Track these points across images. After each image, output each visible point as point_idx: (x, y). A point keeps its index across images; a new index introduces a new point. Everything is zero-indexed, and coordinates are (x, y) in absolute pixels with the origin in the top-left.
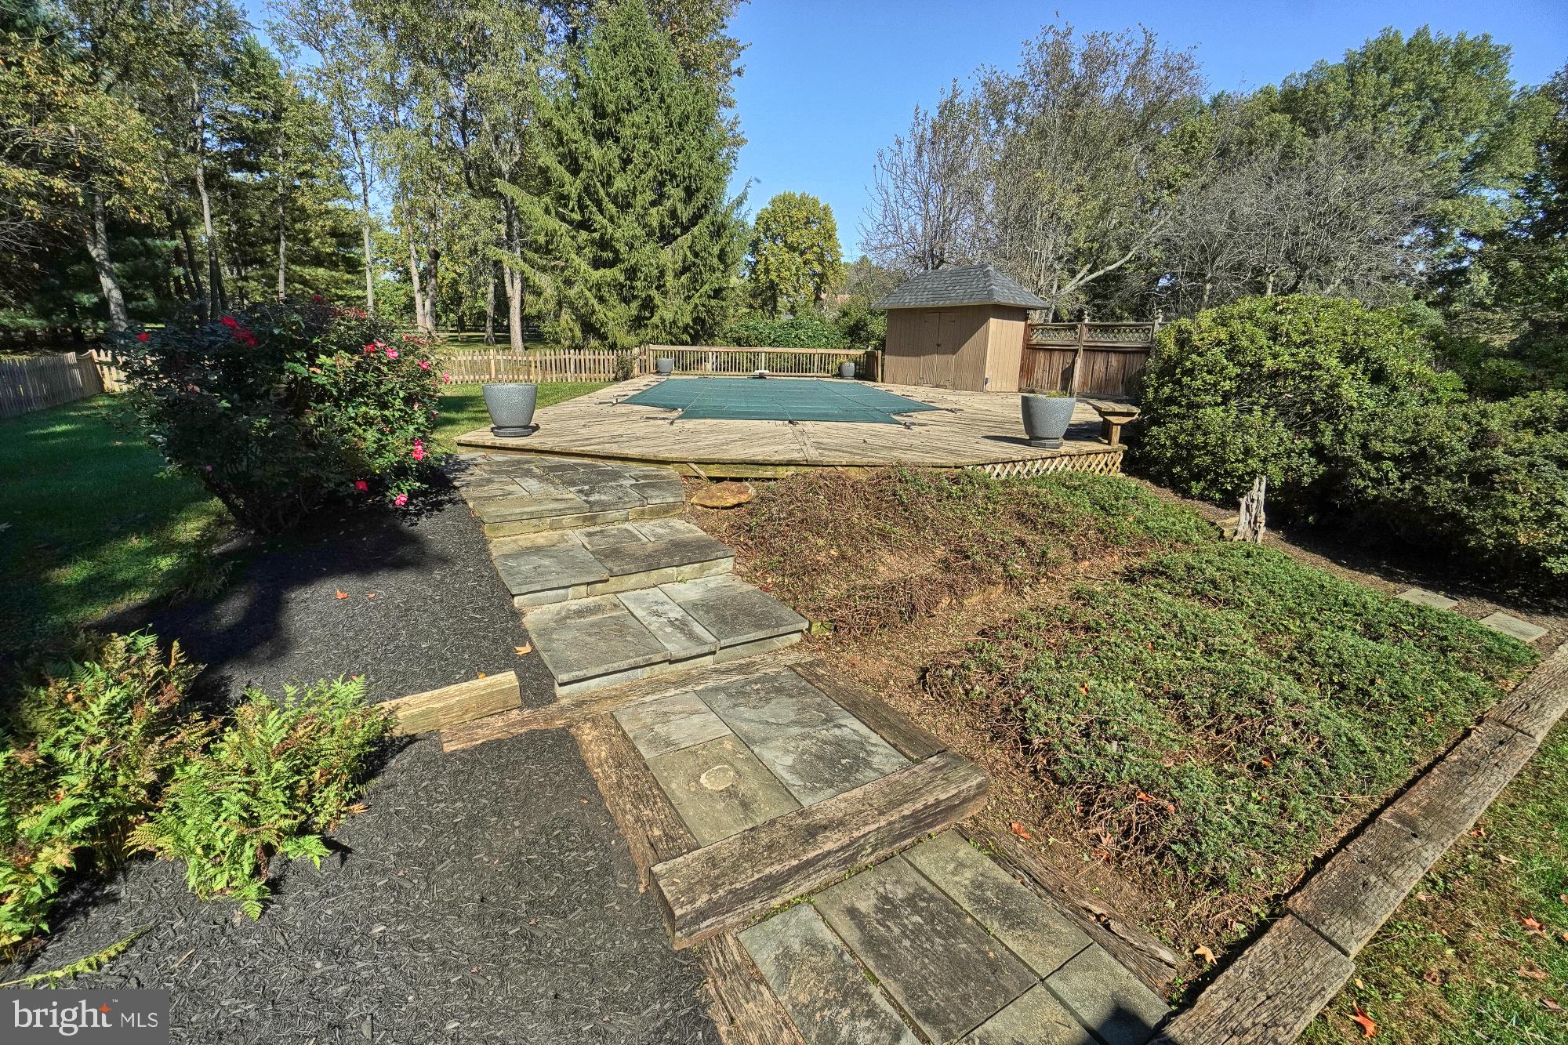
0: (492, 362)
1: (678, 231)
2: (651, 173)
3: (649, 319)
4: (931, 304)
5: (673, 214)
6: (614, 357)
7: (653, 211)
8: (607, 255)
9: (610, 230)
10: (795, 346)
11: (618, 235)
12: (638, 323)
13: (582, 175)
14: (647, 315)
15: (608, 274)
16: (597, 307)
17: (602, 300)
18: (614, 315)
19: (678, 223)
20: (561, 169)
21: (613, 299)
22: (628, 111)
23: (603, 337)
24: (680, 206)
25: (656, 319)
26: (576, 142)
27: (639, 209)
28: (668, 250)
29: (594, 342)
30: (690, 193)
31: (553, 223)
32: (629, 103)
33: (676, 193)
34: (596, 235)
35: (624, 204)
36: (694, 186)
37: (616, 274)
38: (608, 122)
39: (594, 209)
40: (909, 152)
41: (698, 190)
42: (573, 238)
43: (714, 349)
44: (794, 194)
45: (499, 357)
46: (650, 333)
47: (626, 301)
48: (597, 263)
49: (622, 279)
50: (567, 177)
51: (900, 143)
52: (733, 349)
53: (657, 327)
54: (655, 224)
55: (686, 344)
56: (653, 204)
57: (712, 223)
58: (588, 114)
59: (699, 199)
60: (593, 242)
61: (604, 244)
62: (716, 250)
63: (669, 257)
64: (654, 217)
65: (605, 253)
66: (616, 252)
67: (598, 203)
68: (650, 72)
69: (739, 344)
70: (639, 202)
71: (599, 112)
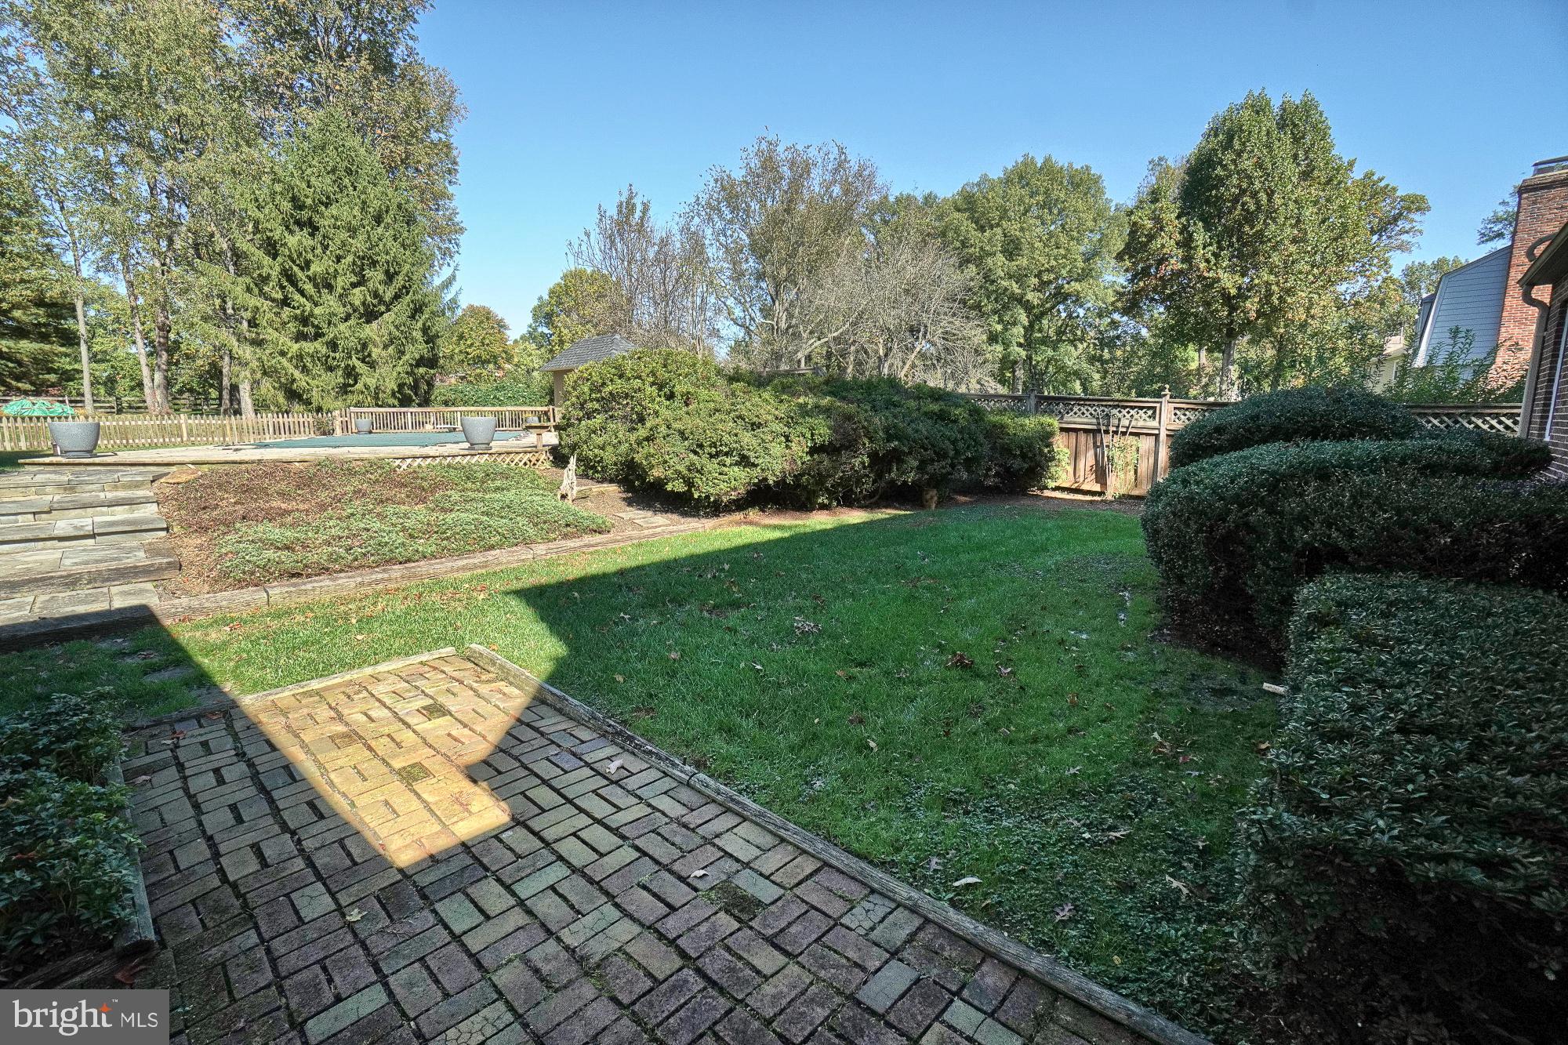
0: (184, 426)
1: (383, 308)
3: (353, 386)
5: (376, 295)
6: (311, 420)
7: (357, 291)
8: (308, 330)
9: (308, 308)
10: (494, 405)
11: (317, 312)
12: (344, 390)
13: (279, 259)
14: (351, 382)
15: (309, 347)
16: (297, 374)
17: (305, 370)
18: (320, 384)
19: (381, 301)
20: (260, 253)
21: (318, 369)
22: (327, 205)
23: (307, 403)
24: (381, 289)
25: (359, 386)
26: (271, 231)
27: (339, 290)
28: (374, 325)
29: (297, 407)
30: (390, 277)
31: (254, 301)
32: (328, 198)
33: (375, 276)
34: (298, 312)
35: (326, 284)
36: (392, 270)
37: (319, 346)
38: (305, 215)
40: (597, 242)
41: (397, 273)
42: (277, 314)
43: (411, 410)
45: (190, 421)
46: (354, 398)
47: (331, 369)
48: (300, 337)
49: (324, 350)
50: (267, 260)
53: (362, 392)
54: (357, 303)
55: (394, 406)
56: (354, 285)
57: (413, 302)
58: (287, 206)
59: (399, 281)
60: (296, 318)
61: (304, 320)
62: (421, 324)
63: (371, 330)
64: (358, 296)
65: (306, 328)
66: (316, 327)
68: (349, 172)
69: (447, 405)
70: (340, 283)
71: (298, 204)
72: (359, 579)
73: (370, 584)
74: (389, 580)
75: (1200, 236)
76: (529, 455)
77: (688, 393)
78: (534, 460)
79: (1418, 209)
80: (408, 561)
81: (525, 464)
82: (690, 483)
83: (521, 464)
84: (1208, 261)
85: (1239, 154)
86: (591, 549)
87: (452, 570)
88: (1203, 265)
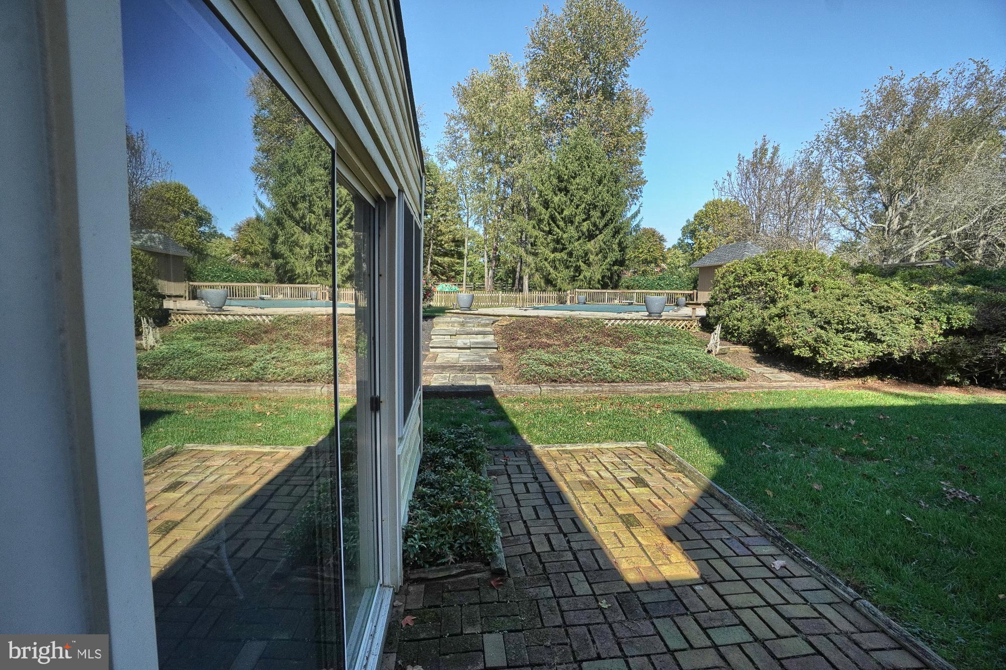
1: (598, 232)
2: (583, 206)
3: (578, 277)
5: (595, 225)
6: (556, 295)
7: (585, 223)
8: (559, 246)
9: (560, 235)
10: (657, 289)
11: (565, 236)
12: (573, 279)
13: (549, 210)
14: (577, 274)
15: (558, 255)
16: (552, 271)
17: (555, 268)
18: (561, 275)
19: (597, 228)
20: (541, 207)
21: (561, 268)
22: (574, 178)
23: (555, 286)
24: (598, 221)
25: (581, 277)
26: (547, 195)
27: (577, 224)
28: (592, 242)
29: (550, 288)
30: (603, 214)
31: (536, 233)
32: (575, 174)
33: (595, 214)
34: (555, 237)
35: (570, 221)
36: (605, 210)
37: (564, 255)
38: (563, 184)
39: (553, 225)
41: (607, 212)
42: (545, 239)
43: (608, 291)
45: (503, 294)
46: (579, 283)
47: (568, 267)
48: (554, 250)
49: (565, 257)
50: (544, 211)
51: (729, 175)
53: (582, 281)
54: (585, 230)
55: (599, 289)
56: (584, 220)
57: (615, 227)
58: (555, 181)
59: (608, 216)
60: (554, 240)
61: (558, 241)
63: (591, 246)
64: (585, 226)
65: (559, 245)
66: (563, 244)
67: (556, 222)
68: (587, 158)
69: (628, 289)
70: (577, 219)
71: (560, 179)
72: (586, 389)
73: (591, 392)
74: (602, 391)
76: (686, 322)
77: (816, 282)
78: (689, 326)
80: (613, 381)
81: (683, 328)
82: (815, 351)
83: (680, 328)
86: (732, 391)
87: (638, 391)
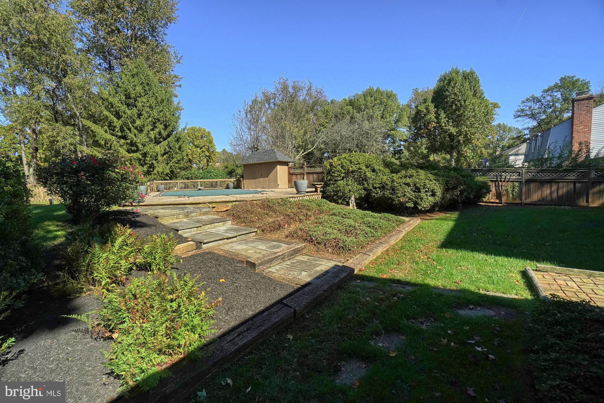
1: (162, 140)
2: (150, 119)
3: (152, 172)
4: (258, 162)
5: (160, 133)
7: (152, 132)
8: (134, 148)
9: (135, 139)
10: (210, 179)
11: (138, 141)
12: (148, 173)
13: (122, 119)
14: (152, 170)
15: (135, 155)
19: (162, 137)
20: (112, 116)
21: (137, 165)
22: (140, 97)
24: (162, 131)
25: (155, 171)
26: (119, 107)
27: (146, 132)
28: (158, 146)
30: (166, 127)
31: (108, 136)
32: (140, 94)
33: (160, 127)
34: (129, 141)
35: (140, 130)
36: (168, 124)
37: (138, 155)
38: (132, 101)
39: (128, 131)
40: (243, 114)
42: (118, 142)
44: (196, 127)
46: (153, 176)
47: (142, 165)
48: (129, 151)
49: (140, 157)
50: (115, 120)
51: (240, 111)
52: (186, 181)
53: (156, 174)
54: (153, 137)
55: (168, 180)
56: (152, 130)
57: (176, 137)
58: (123, 98)
59: (170, 128)
60: (127, 143)
61: (132, 144)
62: (177, 146)
63: (159, 149)
64: (152, 135)
66: (137, 147)
67: (129, 129)
68: (148, 84)
69: (188, 179)
70: (146, 129)
71: (128, 97)
75: (443, 115)
79: (497, 107)
84: (445, 123)
85: (453, 87)
88: (443, 124)
